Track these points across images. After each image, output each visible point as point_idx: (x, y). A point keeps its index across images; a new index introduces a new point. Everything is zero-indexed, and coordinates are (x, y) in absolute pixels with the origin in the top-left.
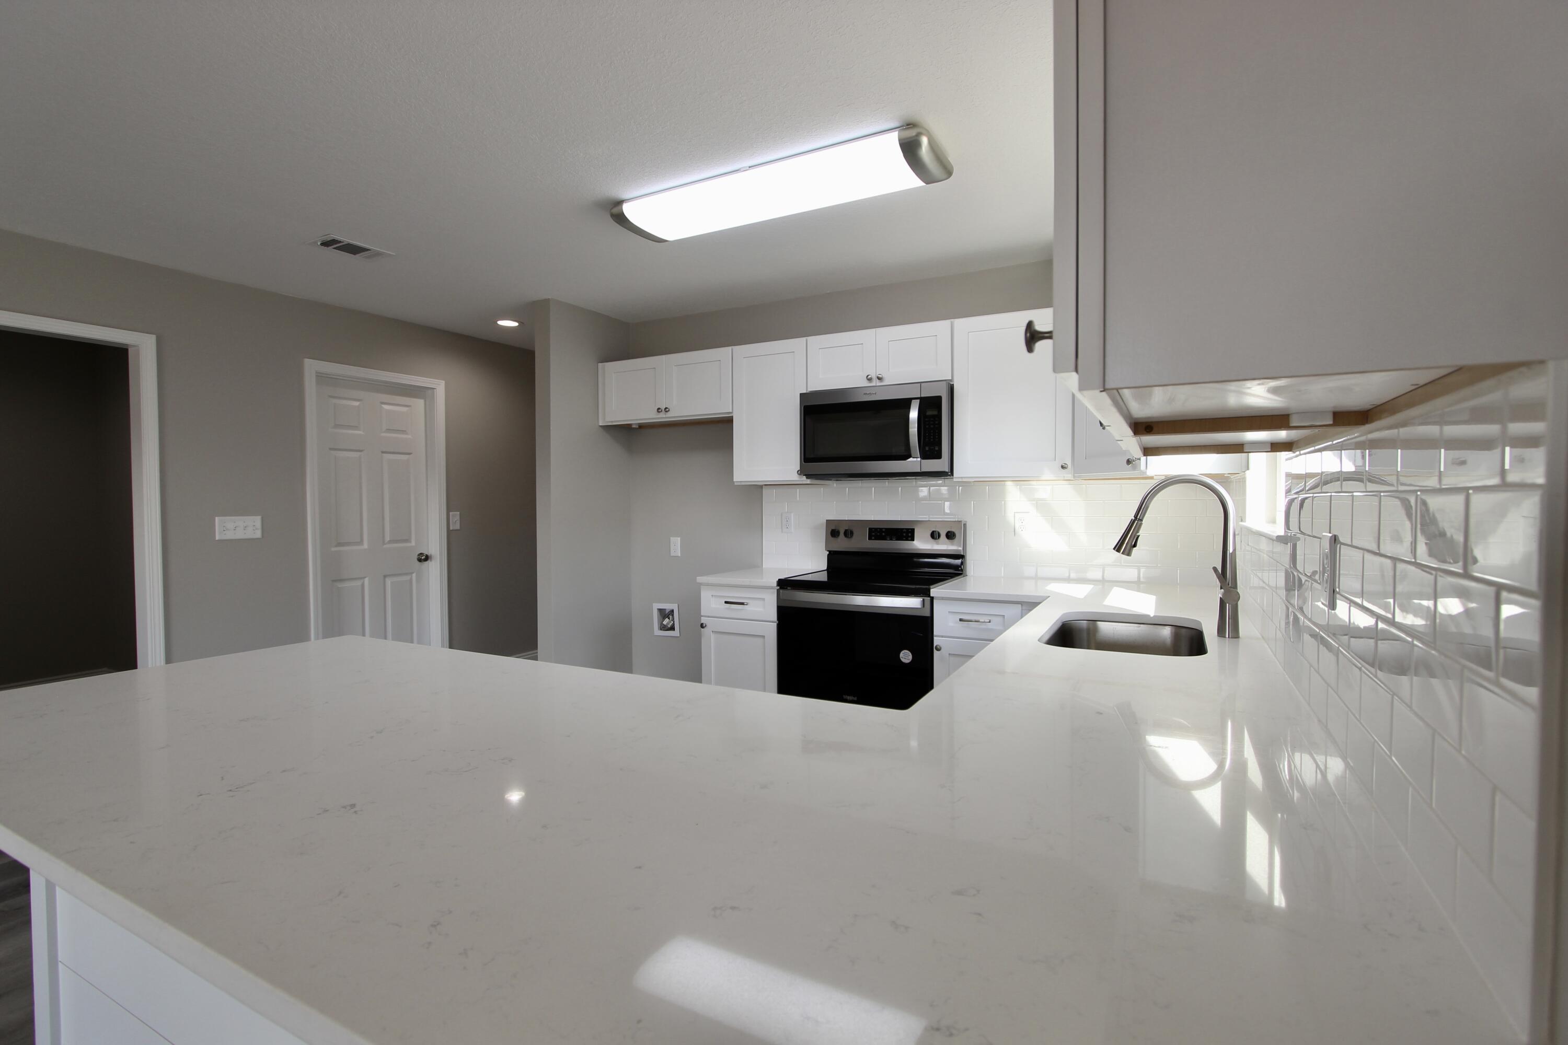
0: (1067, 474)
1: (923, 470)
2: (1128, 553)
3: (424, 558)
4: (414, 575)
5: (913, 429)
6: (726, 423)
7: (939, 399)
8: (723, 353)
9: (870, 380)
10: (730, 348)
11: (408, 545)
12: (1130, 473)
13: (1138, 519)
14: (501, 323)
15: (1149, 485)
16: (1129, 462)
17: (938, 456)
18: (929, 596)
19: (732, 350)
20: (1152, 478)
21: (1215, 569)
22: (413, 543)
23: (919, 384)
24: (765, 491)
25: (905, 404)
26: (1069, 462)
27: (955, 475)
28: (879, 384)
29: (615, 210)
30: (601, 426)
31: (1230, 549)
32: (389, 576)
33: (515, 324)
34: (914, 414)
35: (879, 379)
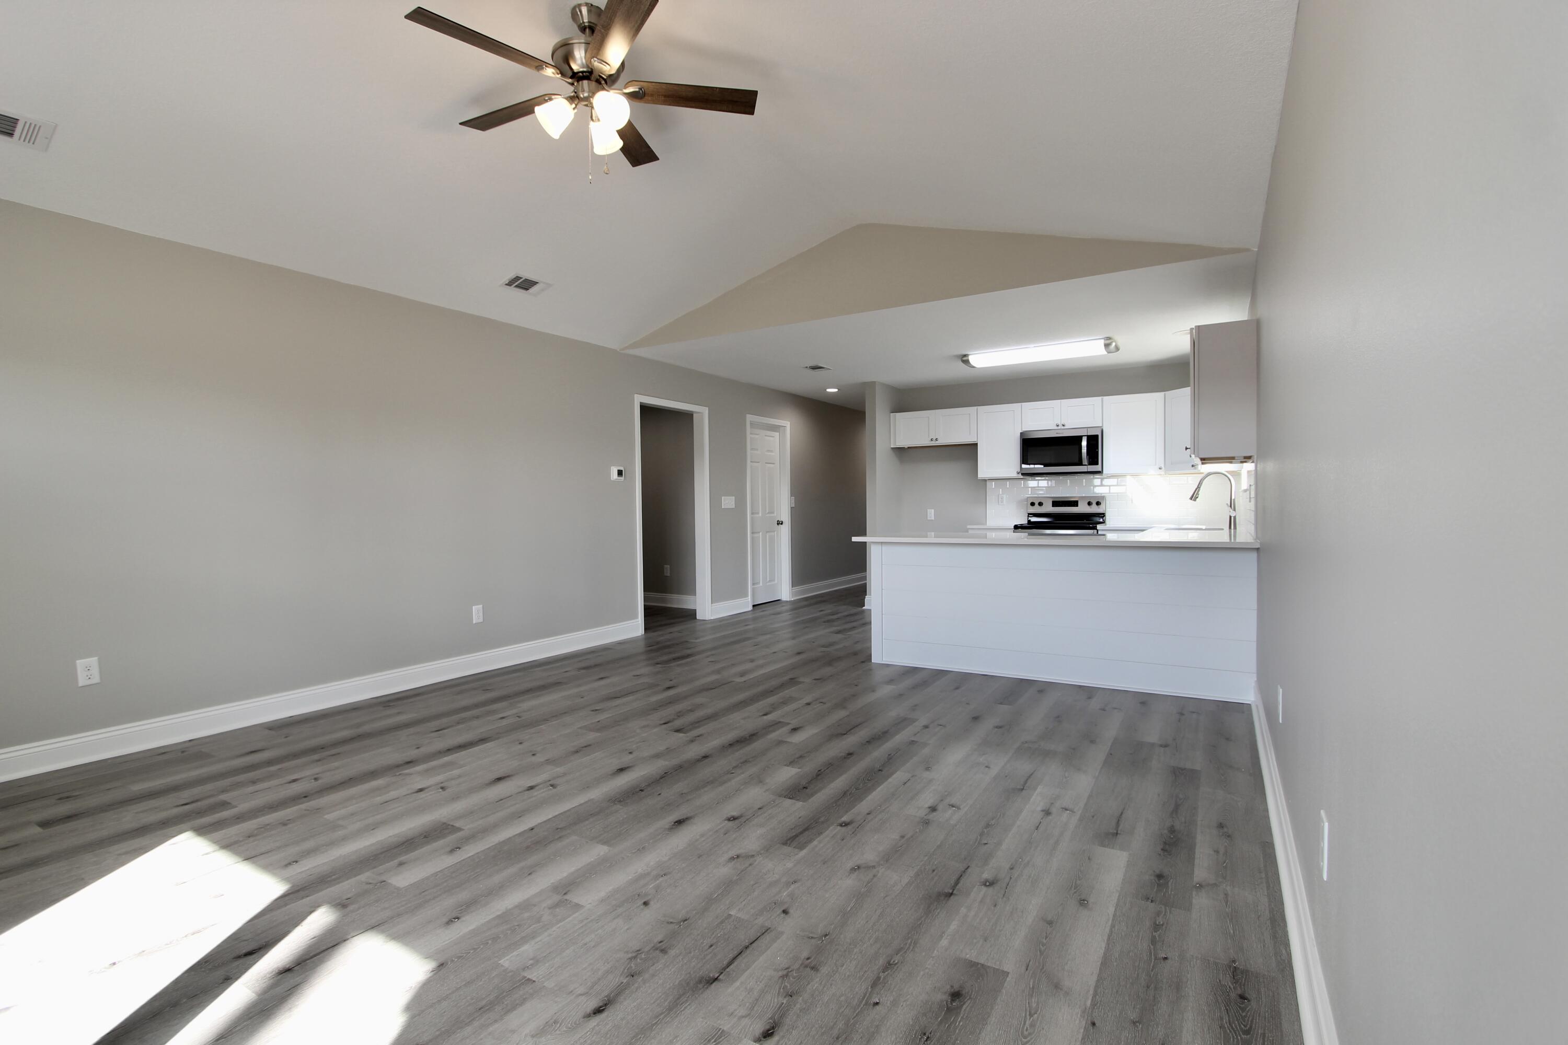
0: (1162, 472)
1: (1089, 470)
2: (1195, 500)
3: (780, 523)
4: (776, 532)
5: (1084, 450)
6: (974, 446)
7: (1097, 436)
8: (972, 410)
9: (1058, 426)
10: (976, 407)
11: (773, 515)
12: (1193, 471)
13: (1198, 487)
14: (829, 390)
15: (1201, 476)
16: (1193, 466)
17: (1097, 464)
18: (1096, 529)
19: (977, 409)
20: (1202, 473)
21: (1227, 504)
22: (775, 515)
23: (1086, 429)
24: (988, 483)
25: (1080, 438)
26: (1163, 466)
27: (1104, 473)
28: (1062, 428)
29: (964, 359)
30: (892, 448)
31: (1233, 498)
32: (768, 532)
33: (836, 390)
34: (1084, 443)
35: (1063, 425)
